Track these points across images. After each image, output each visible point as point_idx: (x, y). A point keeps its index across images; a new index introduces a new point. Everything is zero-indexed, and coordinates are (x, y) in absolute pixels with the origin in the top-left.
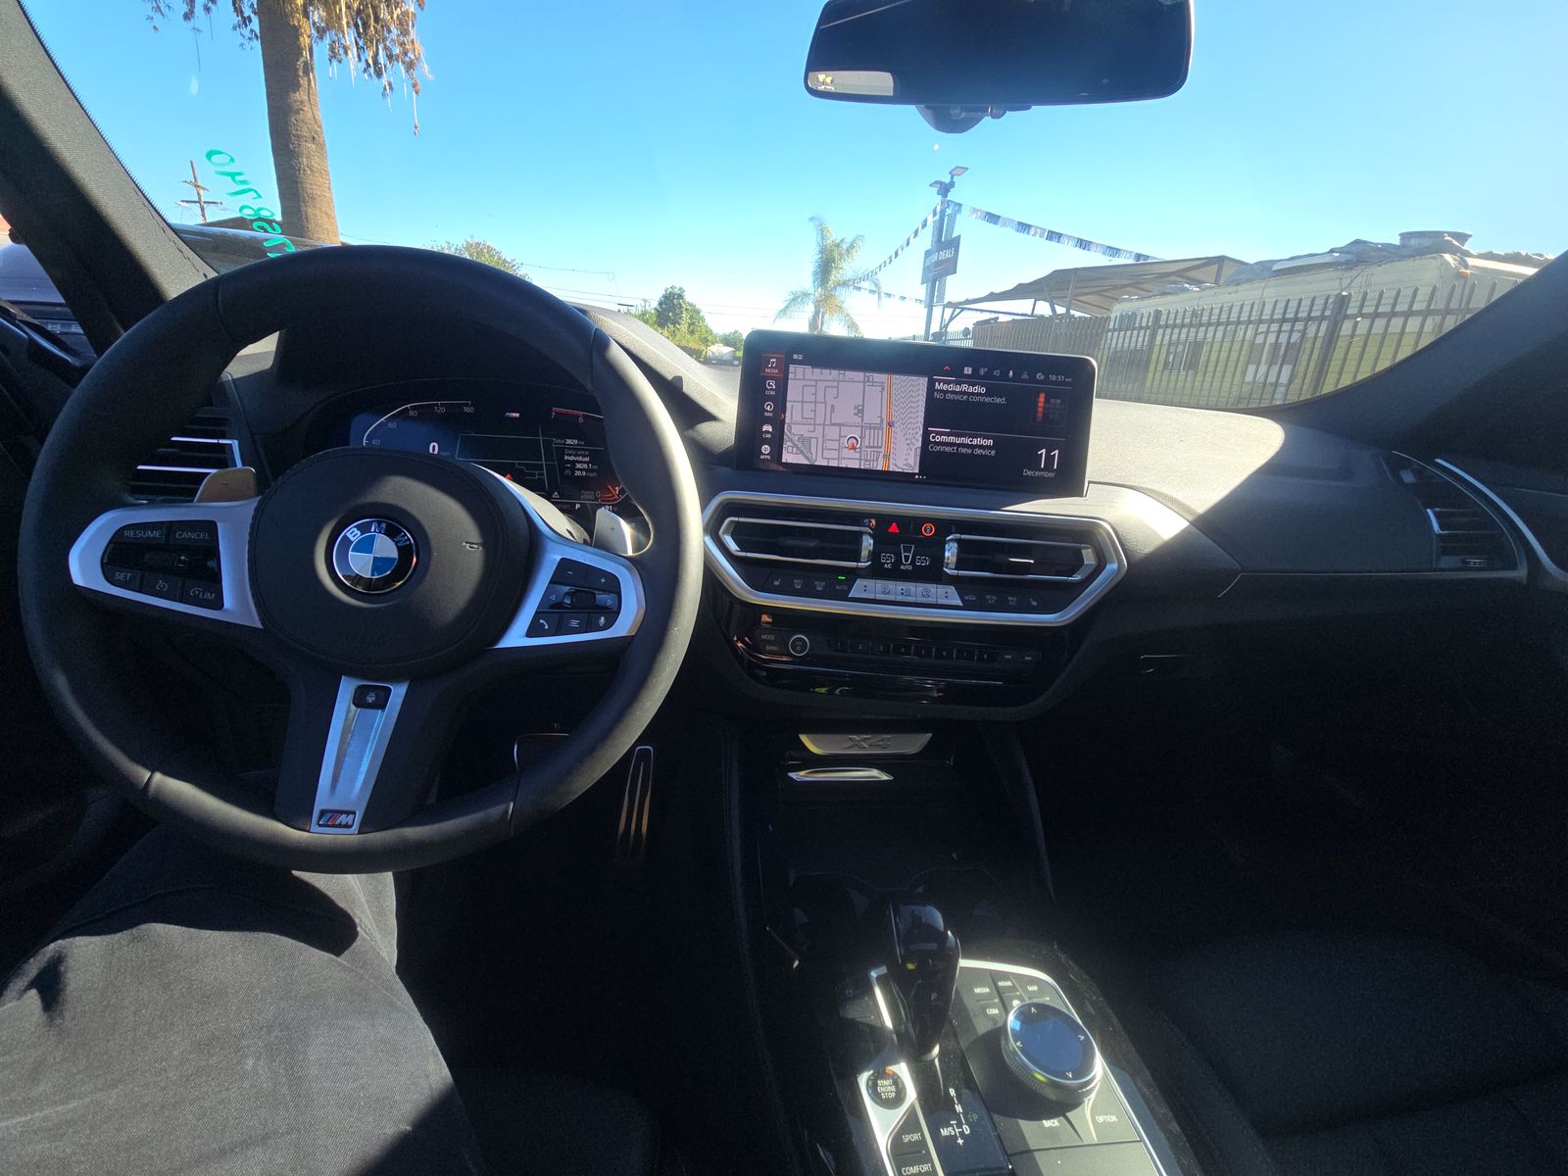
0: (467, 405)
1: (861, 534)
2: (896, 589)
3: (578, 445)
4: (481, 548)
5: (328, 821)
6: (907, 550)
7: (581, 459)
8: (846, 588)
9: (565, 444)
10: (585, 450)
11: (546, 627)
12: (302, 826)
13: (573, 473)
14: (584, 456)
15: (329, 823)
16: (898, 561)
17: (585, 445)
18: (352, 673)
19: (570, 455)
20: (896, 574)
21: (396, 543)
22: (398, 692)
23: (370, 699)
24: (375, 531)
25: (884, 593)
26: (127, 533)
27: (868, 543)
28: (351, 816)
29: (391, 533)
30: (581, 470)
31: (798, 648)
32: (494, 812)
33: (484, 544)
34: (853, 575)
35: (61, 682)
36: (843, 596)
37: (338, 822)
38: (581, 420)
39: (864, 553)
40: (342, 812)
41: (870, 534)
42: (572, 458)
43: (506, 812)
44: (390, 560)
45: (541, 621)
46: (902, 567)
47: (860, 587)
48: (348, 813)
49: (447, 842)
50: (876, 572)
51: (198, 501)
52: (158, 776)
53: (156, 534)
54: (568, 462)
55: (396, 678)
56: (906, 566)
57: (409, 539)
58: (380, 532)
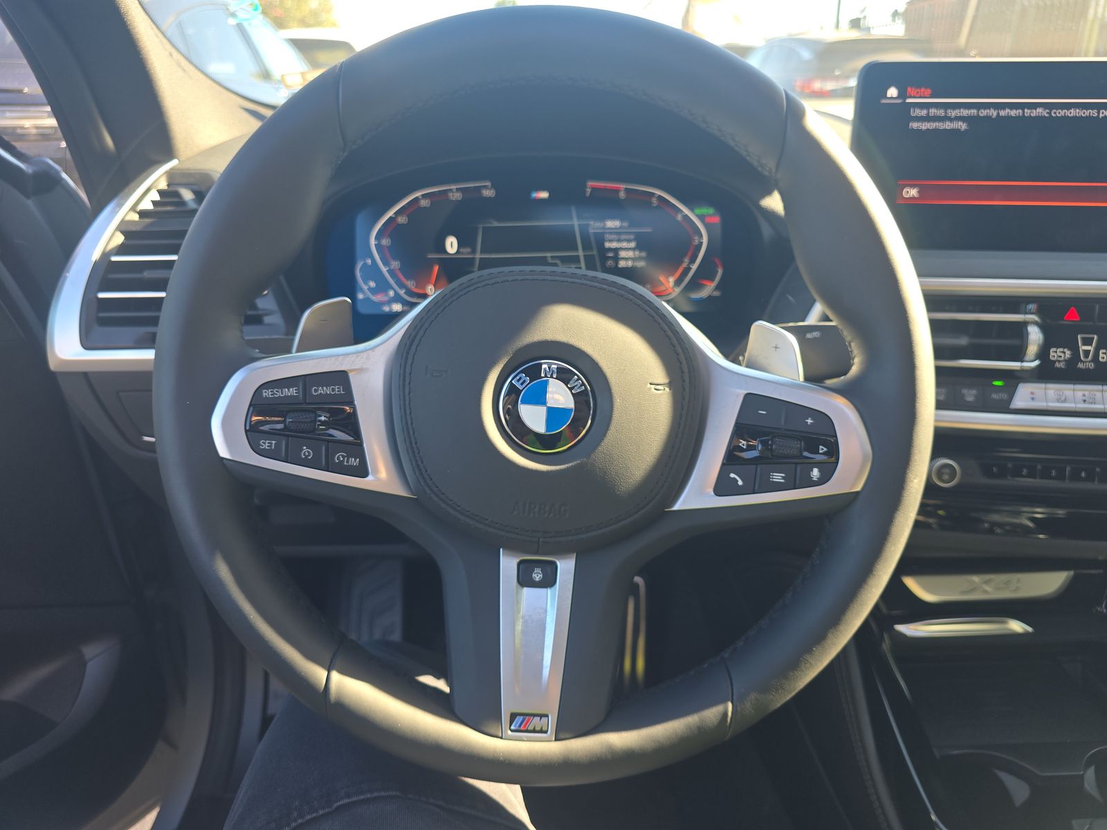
0: (486, 187)
1: (1024, 324)
2: (1074, 395)
3: (621, 227)
4: (667, 389)
5: (520, 726)
6: (1088, 342)
7: (624, 245)
8: (1004, 396)
9: (604, 228)
10: (630, 233)
11: (740, 483)
12: (492, 731)
13: (617, 263)
14: (629, 241)
15: (522, 728)
16: (1076, 357)
17: (630, 226)
18: (513, 548)
19: (611, 241)
20: (1071, 374)
21: (571, 389)
22: (566, 567)
23: (537, 576)
24: (546, 376)
25: (1058, 400)
26: (267, 393)
27: (1035, 336)
28: (544, 719)
29: (564, 376)
30: (626, 259)
31: (946, 477)
32: (711, 714)
33: (670, 385)
34: (1013, 379)
35: (223, 572)
36: (1004, 407)
37: (531, 728)
38: (622, 195)
39: (1032, 349)
40: (535, 715)
41: (1036, 323)
42: (614, 245)
43: (725, 714)
44: (564, 411)
45: (732, 475)
46: (1080, 365)
47: (1025, 395)
48: (541, 716)
49: (659, 750)
50: (1046, 373)
51: (297, 351)
52: (335, 676)
53: (292, 392)
54: (610, 250)
55: (563, 551)
56: (1086, 364)
57: (583, 384)
58: (552, 377)
